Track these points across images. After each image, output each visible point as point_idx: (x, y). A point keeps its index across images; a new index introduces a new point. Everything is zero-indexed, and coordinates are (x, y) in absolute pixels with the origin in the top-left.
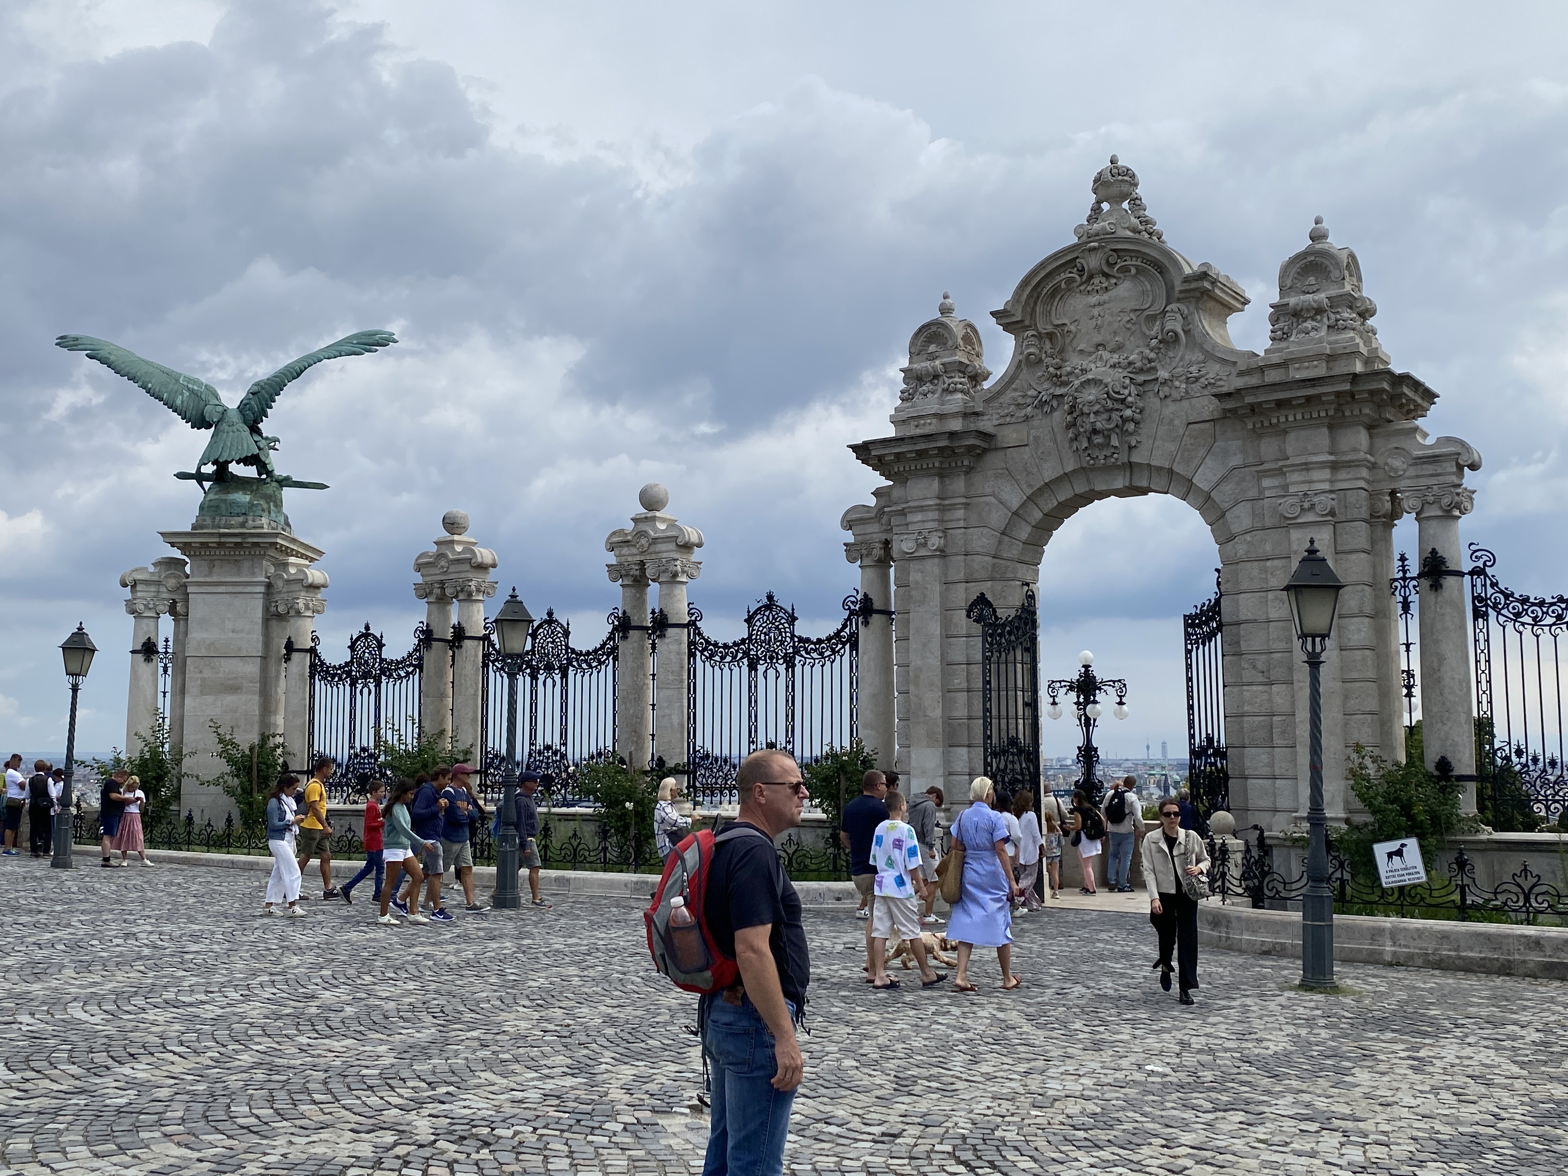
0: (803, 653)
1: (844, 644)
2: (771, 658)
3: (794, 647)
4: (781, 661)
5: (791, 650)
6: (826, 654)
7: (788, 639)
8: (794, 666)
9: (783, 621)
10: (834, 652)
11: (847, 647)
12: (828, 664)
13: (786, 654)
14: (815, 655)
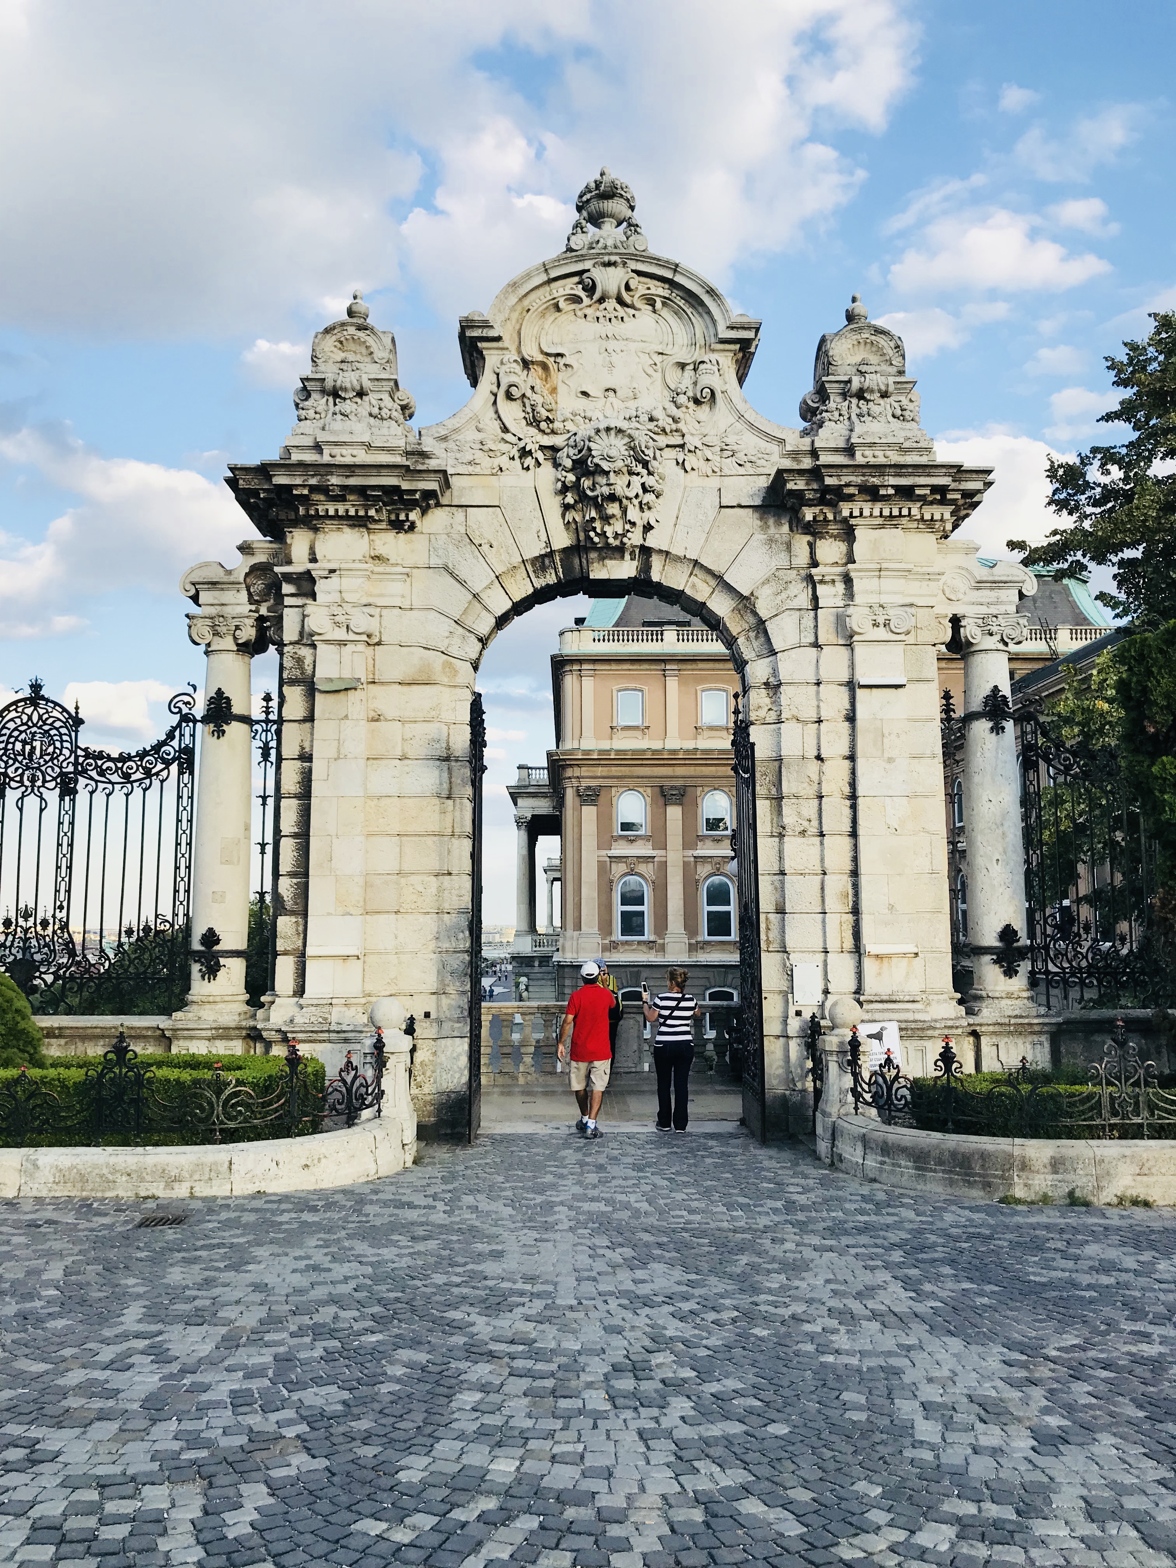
0: (94, 774)
1: (167, 764)
2: (33, 780)
3: (76, 764)
4: (52, 785)
5: (71, 769)
6: (134, 777)
7: (66, 752)
8: (74, 792)
9: (58, 724)
10: (148, 774)
11: (174, 768)
12: (138, 791)
13: (62, 774)
14: (115, 778)
